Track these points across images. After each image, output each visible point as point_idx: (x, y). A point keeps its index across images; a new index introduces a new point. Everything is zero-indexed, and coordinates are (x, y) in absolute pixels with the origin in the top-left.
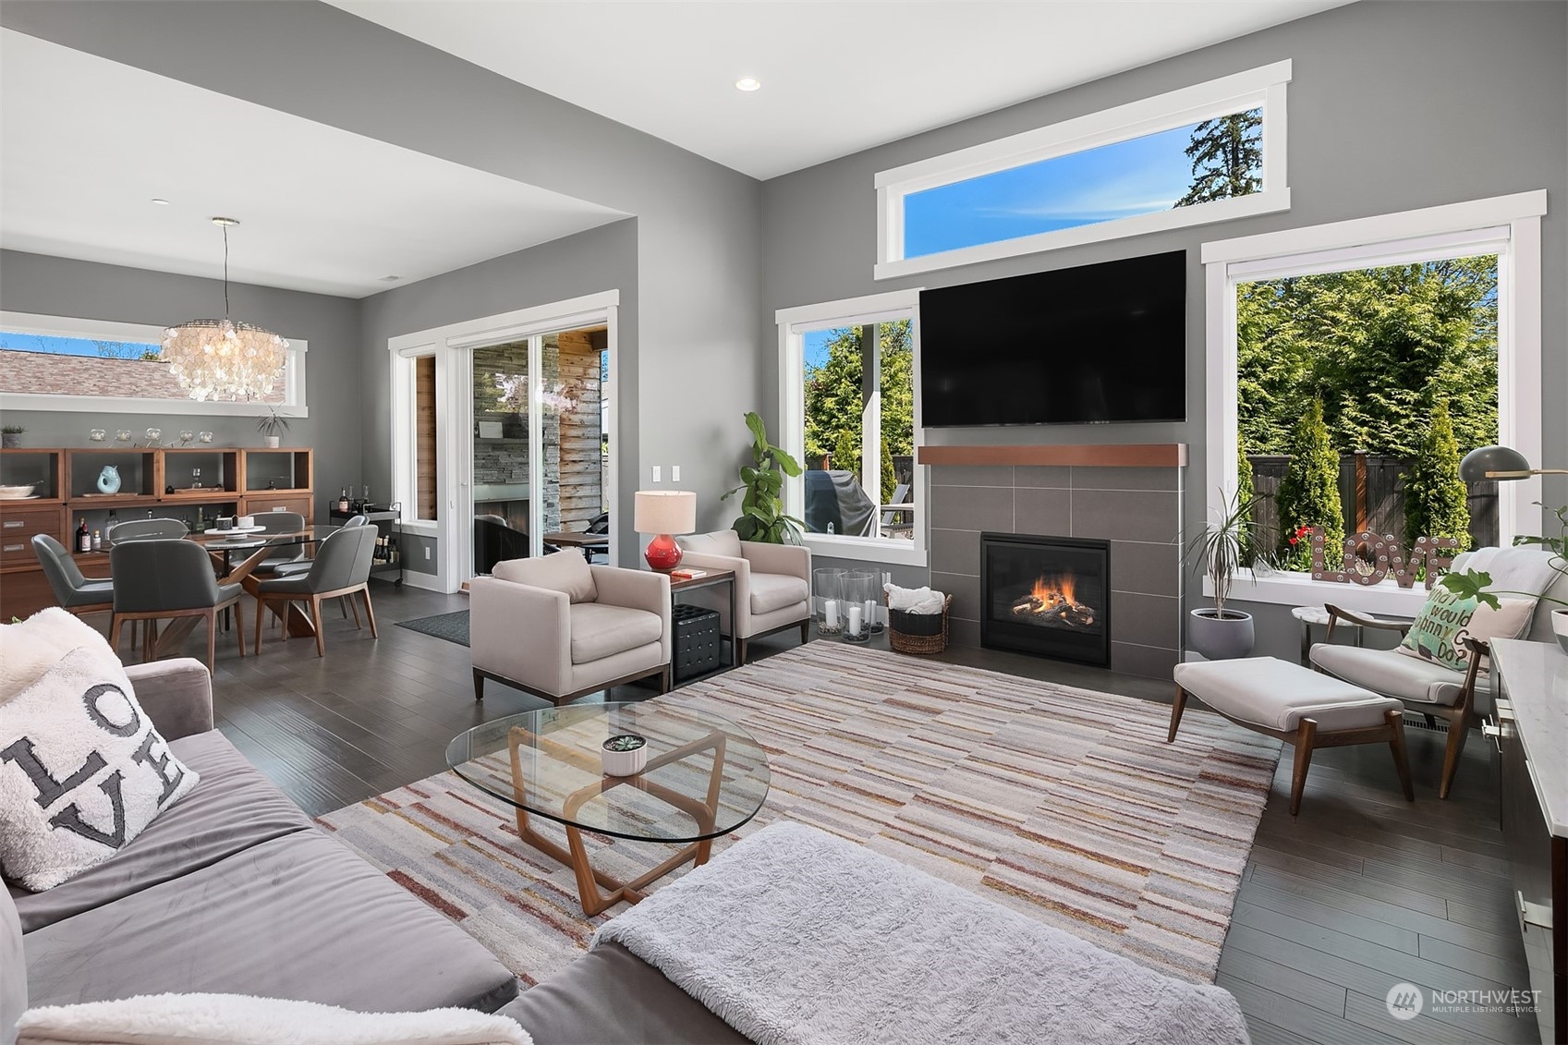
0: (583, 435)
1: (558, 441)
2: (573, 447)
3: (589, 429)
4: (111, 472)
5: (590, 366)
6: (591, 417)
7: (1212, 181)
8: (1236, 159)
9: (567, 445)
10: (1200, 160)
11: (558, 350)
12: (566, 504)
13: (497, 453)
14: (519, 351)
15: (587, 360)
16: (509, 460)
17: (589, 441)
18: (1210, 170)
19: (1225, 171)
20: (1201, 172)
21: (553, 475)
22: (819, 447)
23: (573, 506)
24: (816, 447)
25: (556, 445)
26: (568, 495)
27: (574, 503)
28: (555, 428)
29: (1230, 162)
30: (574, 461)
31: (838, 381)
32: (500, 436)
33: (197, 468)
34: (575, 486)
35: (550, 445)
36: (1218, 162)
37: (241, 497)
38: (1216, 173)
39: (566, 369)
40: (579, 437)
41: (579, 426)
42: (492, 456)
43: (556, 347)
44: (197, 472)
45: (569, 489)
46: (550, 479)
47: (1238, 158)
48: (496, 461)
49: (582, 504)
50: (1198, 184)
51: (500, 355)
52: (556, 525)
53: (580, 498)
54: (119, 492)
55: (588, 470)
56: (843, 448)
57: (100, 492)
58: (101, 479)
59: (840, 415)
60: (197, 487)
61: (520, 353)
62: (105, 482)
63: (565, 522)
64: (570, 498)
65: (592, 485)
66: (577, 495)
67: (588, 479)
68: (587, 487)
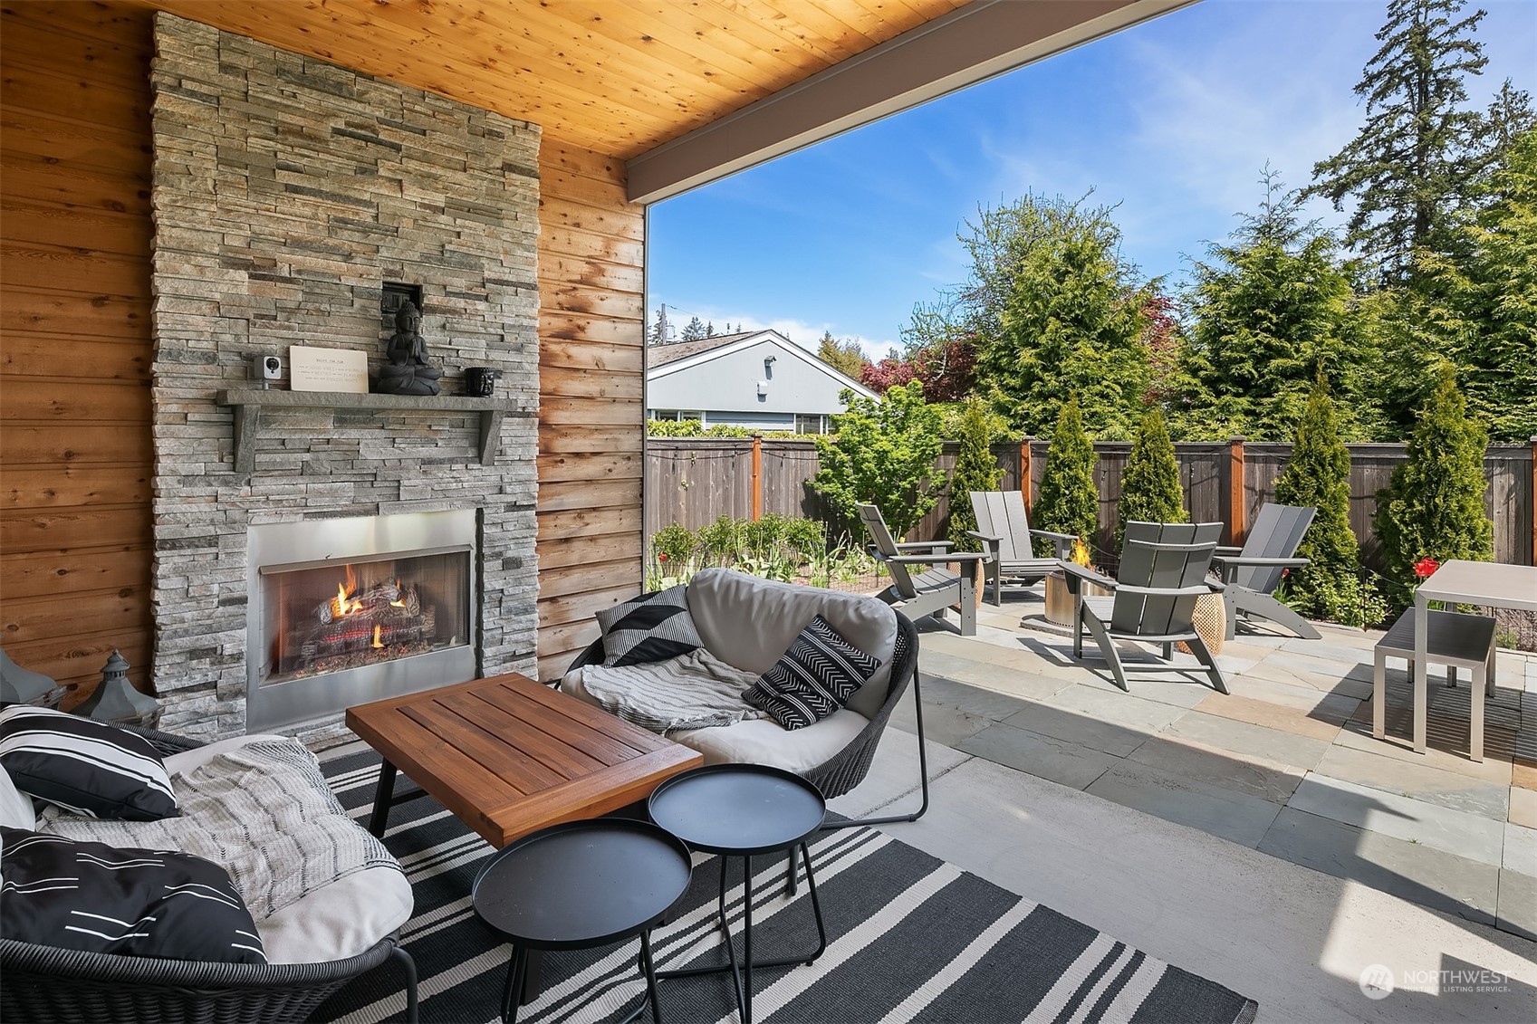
0: (602, 393)
1: (535, 406)
2: (577, 422)
3: (616, 380)
5: (620, 236)
6: (621, 354)
7: (1393, 119)
8: (1424, 92)
9: (560, 417)
10: (1376, 95)
11: (535, 183)
12: (556, 557)
13: (352, 434)
14: (426, 168)
15: (614, 221)
16: (391, 453)
17: (617, 407)
18: (1389, 108)
19: (1410, 108)
20: (1377, 110)
21: (518, 489)
22: (1011, 427)
23: (573, 558)
24: (1006, 428)
25: (528, 415)
26: (561, 534)
27: (575, 554)
28: (528, 375)
29: (1417, 97)
30: (578, 455)
31: (1041, 323)
32: (361, 386)
34: (580, 513)
35: (511, 414)
36: (1399, 98)
38: (1398, 110)
39: (561, 236)
40: (591, 398)
41: (593, 373)
42: (338, 442)
43: (530, 173)
45: (563, 520)
46: (511, 499)
47: (1427, 92)
48: (351, 455)
49: (595, 553)
50: (1372, 125)
51: (363, 171)
52: (526, 611)
53: (592, 539)
55: (613, 476)
56: (1069, 430)
59: (1046, 376)
61: (429, 176)
63: (553, 600)
64: (567, 540)
65: (621, 508)
66: (588, 531)
67: (614, 495)
68: (609, 514)
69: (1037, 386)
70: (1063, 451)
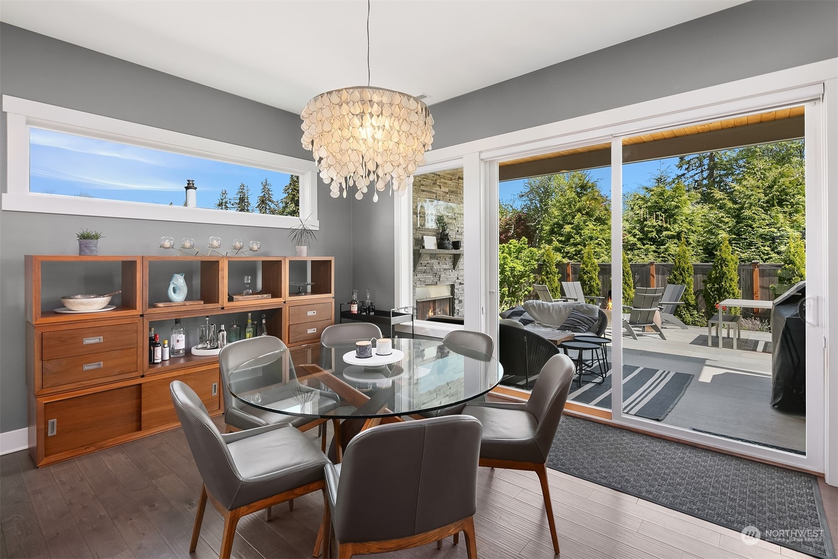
4: (179, 281)
13: (433, 261)
16: (439, 267)
22: (562, 257)
32: (435, 247)
33: (248, 275)
37: (285, 302)
42: (430, 264)
44: (248, 280)
48: (432, 267)
54: (186, 300)
56: (589, 258)
57: (169, 300)
58: (171, 287)
60: (248, 294)
62: (174, 291)
69: (572, 240)
70: (587, 267)
